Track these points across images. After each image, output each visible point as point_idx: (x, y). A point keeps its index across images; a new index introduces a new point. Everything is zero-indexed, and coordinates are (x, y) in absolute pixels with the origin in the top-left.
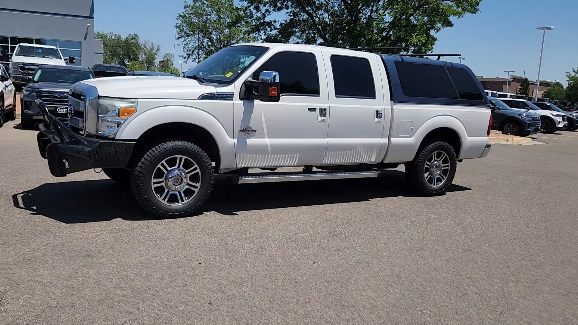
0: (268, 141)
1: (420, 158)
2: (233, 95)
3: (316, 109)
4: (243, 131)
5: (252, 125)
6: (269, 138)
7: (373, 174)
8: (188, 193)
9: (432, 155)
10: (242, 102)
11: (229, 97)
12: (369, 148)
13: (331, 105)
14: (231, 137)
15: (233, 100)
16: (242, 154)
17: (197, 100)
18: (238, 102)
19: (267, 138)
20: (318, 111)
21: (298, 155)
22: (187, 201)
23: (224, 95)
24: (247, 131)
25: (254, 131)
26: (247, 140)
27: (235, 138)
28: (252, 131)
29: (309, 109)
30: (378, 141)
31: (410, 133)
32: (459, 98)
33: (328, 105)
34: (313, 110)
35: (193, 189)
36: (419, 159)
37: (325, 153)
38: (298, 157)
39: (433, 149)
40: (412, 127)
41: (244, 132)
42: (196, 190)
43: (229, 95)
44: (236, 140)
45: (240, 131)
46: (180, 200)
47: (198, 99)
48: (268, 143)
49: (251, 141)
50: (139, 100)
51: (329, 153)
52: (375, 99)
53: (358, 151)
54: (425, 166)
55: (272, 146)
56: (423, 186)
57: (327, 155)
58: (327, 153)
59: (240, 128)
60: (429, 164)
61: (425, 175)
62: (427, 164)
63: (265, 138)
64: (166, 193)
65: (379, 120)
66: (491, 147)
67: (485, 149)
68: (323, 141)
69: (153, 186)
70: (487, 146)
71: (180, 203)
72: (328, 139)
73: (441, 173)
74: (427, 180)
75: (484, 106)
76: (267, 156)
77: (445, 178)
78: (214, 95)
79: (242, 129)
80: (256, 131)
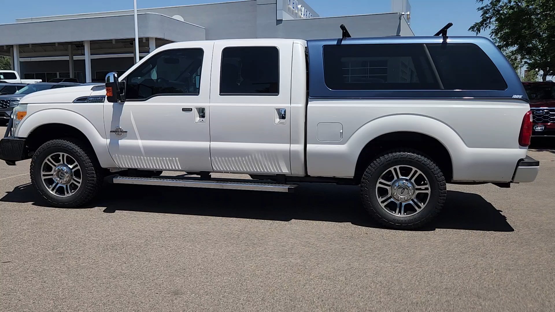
0: (140, 143)
2: (105, 97)
3: (192, 109)
4: (114, 132)
5: (122, 126)
6: (141, 139)
7: (281, 188)
8: (73, 187)
9: (391, 171)
10: (111, 104)
13: (211, 104)
14: (104, 138)
15: (103, 102)
16: (117, 155)
17: (72, 103)
18: (107, 104)
19: (139, 139)
20: (195, 112)
21: (177, 159)
22: (72, 194)
23: (96, 98)
24: (117, 132)
25: (124, 132)
26: (119, 141)
27: (108, 139)
28: (121, 132)
29: (184, 110)
30: (285, 147)
31: (341, 138)
32: (443, 88)
33: (208, 104)
34: (188, 110)
35: (76, 183)
37: (210, 158)
38: (178, 161)
40: (341, 131)
42: (79, 185)
43: (100, 98)
45: (111, 132)
46: (66, 193)
47: (74, 102)
48: (140, 146)
49: (123, 142)
50: (28, 105)
51: (215, 159)
52: (277, 95)
53: (256, 158)
54: (378, 185)
55: (145, 148)
56: (375, 213)
57: (214, 161)
58: (213, 158)
59: (111, 129)
60: (389, 183)
61: (379, 198)
62: (380, 183)
63: (137, 139)
64: (54, 185)
65: (282, 121)
66: (538, 165)
67: (518, 169)
68: (204, 145)
69: (43, 178)
70: (521, 162)
71: (67, 195)
72: (211, 142)
73: (413, 197)
74: (383, 205)
75: (508, 98)
76: (142, 157)
77: (422, 206)
78: (87, 98)
79: (113, 130)
80: (126, 132)
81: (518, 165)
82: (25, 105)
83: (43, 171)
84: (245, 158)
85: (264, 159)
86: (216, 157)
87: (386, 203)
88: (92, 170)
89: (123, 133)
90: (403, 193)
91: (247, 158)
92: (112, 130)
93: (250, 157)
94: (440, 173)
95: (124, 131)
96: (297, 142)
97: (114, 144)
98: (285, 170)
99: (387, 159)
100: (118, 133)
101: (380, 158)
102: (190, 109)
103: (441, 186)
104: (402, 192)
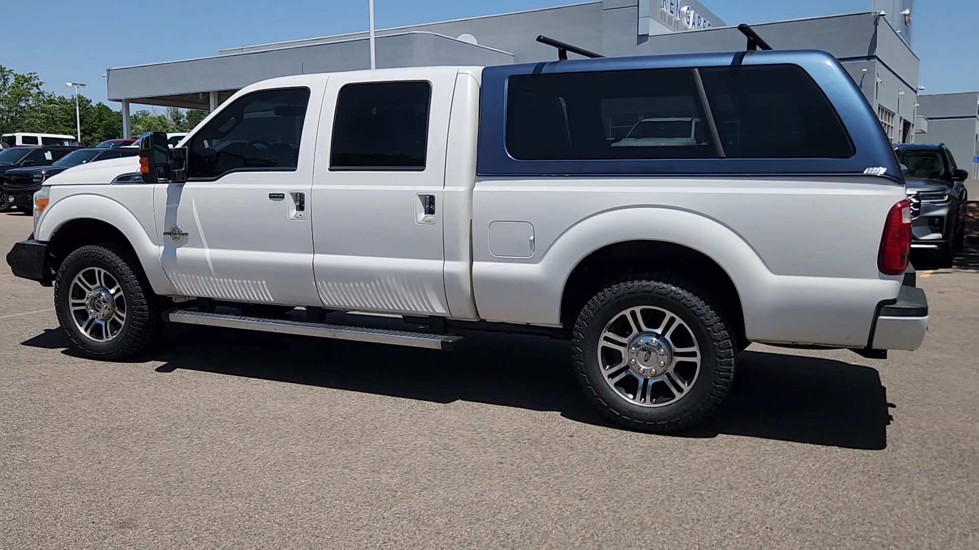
0: (207, 253)
3: (283, 195)
4: (169, 234)
5: (182, 226)
6: (210, 247)
7: (432, 342)
8: (114, 325)
9: (625, 316)
10: (166, 186)
13: (315, 187)
14: (155, 244)
16: (174, 274)
17: (111, 185)
18: (160, 186)
19: (206, 248)
20: (289, 200)
21: (264, 282)
22: (112, 337)
24: (173, 234)
25: (184, 234)
26: (178, 249)
27: (162, 245)
28: (180, 234)
29: (272, 196)
30: (435, 265)
31: (532, 251)
32: (725, 155)
33: (309, 187)
34: (278, 197)
35: (119, 320)
37: (314, 283)
38: (265, 286)
40: (532, 238)
41: (169, 236)
42: (123, 323)
44: (162, 248)
45: (165, 233)
46: (105, 335)
47: (113, 182)
48: (207, 258)
49: (182, 252)
50: (52, 187)
51: (322, 284)
52: (423, 170)
53: (387, 286)
54: (602, 343)
55: (215, 262)
56: (597, 397)
57: (321, 288)
58: (319, 283)
59: (165, 229)
60: (623, 340)
61: (604, 367)
62: (606, 339)
63: (203, 247)
64: (88, 320)
65: (430, 217)
67: (878, 321)
68: (304, 258)
69: (72, 309)
70: (884, 307)
71: (105, 340)
72: (315, 255)
73: (671, 370)
74: (611, 383)
75: (855, 174)
76: (211, 278)
77: (686, 388)
78: (130, 176)
80: (186, 234)
81: (878, 313)
82: (48, 187)
83: (72, 297)
84: (370, 285)
85: (402, 287)
86: (324, 282)
87: (617, 379)
88: (140, 298)
89: (182, 236)
90: (648, 360)
91: (373, 284)
92: (167, 231)
93: (378, 283)
94: (718, 324)
95: (183, 232)
96: (456, 258)
97: (169, 253)
98: (439, 310)
99: (617, 293)
100: (175, 236)
101: (603, 291)
102: (282, 196)
103: (721, 349)
104: (646, 359)
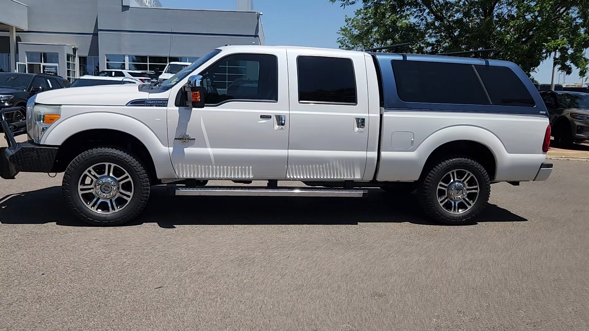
0: (210, 151)
1: (430, 178)
2: (167, 101)
3: (271, 116)
5: (190, 133)
6: (212, 147)
8: (120, 201)
9: (449, 175)
10: (177, 108)
11: (163, 103)
12: (349, 163)
13: (291, 112)
14: (165, 145)
15: (166, 106)
16: (180, 164)
17: (125, 106)
18: (172, 108)
19: (209, 148)
20: (274, 119)
21: (251, 167)
22: (118, 210)
23: (157, 101)
24: (183, 139)
25: (192, 139)
26: (185, 149)
27: (171, 147)
28: (189, 139)
29: (261, 117)
30: (362, 154)
31: (412, 146)
32: (492, 104)
33: (288, 112)
34: (267, 117)
35: (125, 198)
36: (428, 179)
37: (286, 166)
38: (251, 170)
39: (448, 166)
40: (413, 139)
41: (180, 140)
42: (129, 200)
43: (162, 102)
44: (171, 149)
45: (175, 139)
46: (111, 209)
47: (126, 105)
48: (210, 153)
49: (188, 150)
50: (62, 106)
51: (292, 167)
52: (356, 105)
53: (333, 165)
54: (439, 187)
56: (435, 212)
57: (290, 169)
58: (290, 166)
59: (176, 136)
60: (446, 185)
61: (439, 198)
62: (441, 185)
63: (207, 147)
64: (95, 200)
65: (361, 129)
66: (552, 167)
67: (541, 170)
68: (283, 152)
69: (80, 193)
70: (543, 165)
71: (111, 212)
72: (289, 150)
73: (465, 196)
74: (441, 205)
75: (536, 113)
76: (210, 166)
77: (472, 203)
78: (145, 101)
79: (178, 137)
80: (194, 139)
81: (541, 167)
82: (58, 106)
83: (81, 185)
84: (323, 166)
85: (341, 166)
86: (293, 165)
87: (443, 203)
88: (147, 181)
89: (190, 141)
90: (458, 193)
91: (324, 165)
92: (176, 138)
93: (328, 164)
95: (191, 138)
96: (373, 150)
97: (178, 153)
98: (358, 177)
99: (448, 164)
100: (185, 141)
101: (441, 164)
102: (269, 117)
